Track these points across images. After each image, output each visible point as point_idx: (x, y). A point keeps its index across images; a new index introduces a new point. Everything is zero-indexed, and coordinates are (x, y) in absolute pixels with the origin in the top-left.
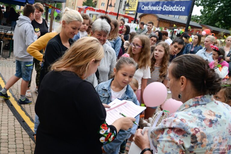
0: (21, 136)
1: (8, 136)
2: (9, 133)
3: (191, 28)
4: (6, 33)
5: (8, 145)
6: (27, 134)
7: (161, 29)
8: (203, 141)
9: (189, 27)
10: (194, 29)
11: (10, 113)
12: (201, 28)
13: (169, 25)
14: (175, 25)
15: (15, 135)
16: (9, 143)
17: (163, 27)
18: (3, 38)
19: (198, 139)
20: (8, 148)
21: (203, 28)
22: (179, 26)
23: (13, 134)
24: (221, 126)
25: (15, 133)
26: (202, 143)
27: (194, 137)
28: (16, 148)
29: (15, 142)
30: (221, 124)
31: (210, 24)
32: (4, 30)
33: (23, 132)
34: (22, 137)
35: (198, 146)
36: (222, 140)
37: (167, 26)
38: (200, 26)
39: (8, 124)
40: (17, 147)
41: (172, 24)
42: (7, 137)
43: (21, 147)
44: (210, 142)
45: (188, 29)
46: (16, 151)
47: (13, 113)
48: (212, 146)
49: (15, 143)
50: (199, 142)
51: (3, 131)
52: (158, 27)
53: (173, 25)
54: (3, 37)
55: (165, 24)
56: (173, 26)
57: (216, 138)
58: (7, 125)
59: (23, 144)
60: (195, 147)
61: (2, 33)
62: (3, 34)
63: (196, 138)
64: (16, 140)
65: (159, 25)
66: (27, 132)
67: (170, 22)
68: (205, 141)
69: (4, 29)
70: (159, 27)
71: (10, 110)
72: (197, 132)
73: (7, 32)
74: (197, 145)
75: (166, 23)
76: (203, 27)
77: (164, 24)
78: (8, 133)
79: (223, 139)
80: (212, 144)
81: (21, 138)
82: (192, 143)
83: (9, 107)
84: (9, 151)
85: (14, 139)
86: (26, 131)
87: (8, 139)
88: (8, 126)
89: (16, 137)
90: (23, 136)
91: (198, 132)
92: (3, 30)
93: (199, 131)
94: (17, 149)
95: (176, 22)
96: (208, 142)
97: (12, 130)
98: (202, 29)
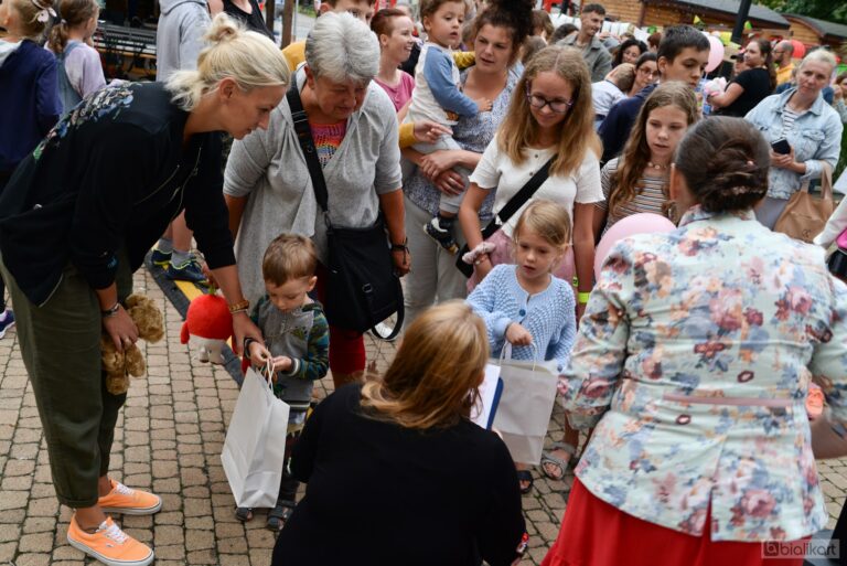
0: (213, 385)
1: (170, 384)
2: (174, 375)
3: (753, 26)
4: (141, 52)
5: (174, 412)
6: (229, 377)
7: (652, 31)
8: (661, 282)
9: (747, 25)
10: (764, 30)
11: (172, 315)
12: (786, 27)
13: (677, 20)
14: (697, 19)
15: (193, 381)
16: (177, 406)
17: (659, 24)
18: (129, 71)
19: (648, 276)
20: (175, 423)
21: (794, 28)
22: (712, 23)
23: (185, 377)
24: (723, 256)
25: (193, 376)
26: (659, 288)
27: (640, 270)
28: (200, 422)
29: (195, 402)
30: (725, 253)
31: (815, 14)
32: (132, 43)
33: (216, 373)
34: (217, 388)
35: (651, 295)
36: (719, 287)
37: (672, 21)
38: (784, 21)
39: (167, 347)
40: (202, 418)
41: (688, 15)
42: (168, 390)
43: (215, 420)
44: (679, 286)
45: (744, 32)
46: (200, 432)
47: (181, 314)
48: (685, 296)
49: (194, 406)
50: (652, 283)
51: (155, 369)
52: (641, 25)
53: (693, 19)
54: (131, 67)
55: (665, 17)
56: (691, 23)
57: (700, 278)
58: (165, 351)
59: (220, 407)
60: (643, 296)
61: (125, 53)
62: (130, 57)
63: (644, 273)
64: (196, 396)
65: (646, 18)
66: (229, 372)
67: (681, 7)
68: (667, 281)
69: (133, 37)
70: (646, 26)
71: (169, 304)
72: (647, 260)
73: (144, 51)
74: (648, 290)
75: (668, 12)
76: (793, 24)
77: (662, 16)
78: (170, 376)
79: (724, 285)
80: (685, 289)
81: (214, 392)
82: (637, 284)
83: (166, 294)
84: (179, 430)
85: (192, 394)
86: (226, 369)
87: (171, 395)
88: (168, 355)
89: (195, 388)
90: (219, 384)
91: (652, 262)
92: (128, 42)
93: (655, 258)
94: (202, 424)
95: (703, 8)
96: (675, 285)
97: (183, 368)
98: (791, 30)
